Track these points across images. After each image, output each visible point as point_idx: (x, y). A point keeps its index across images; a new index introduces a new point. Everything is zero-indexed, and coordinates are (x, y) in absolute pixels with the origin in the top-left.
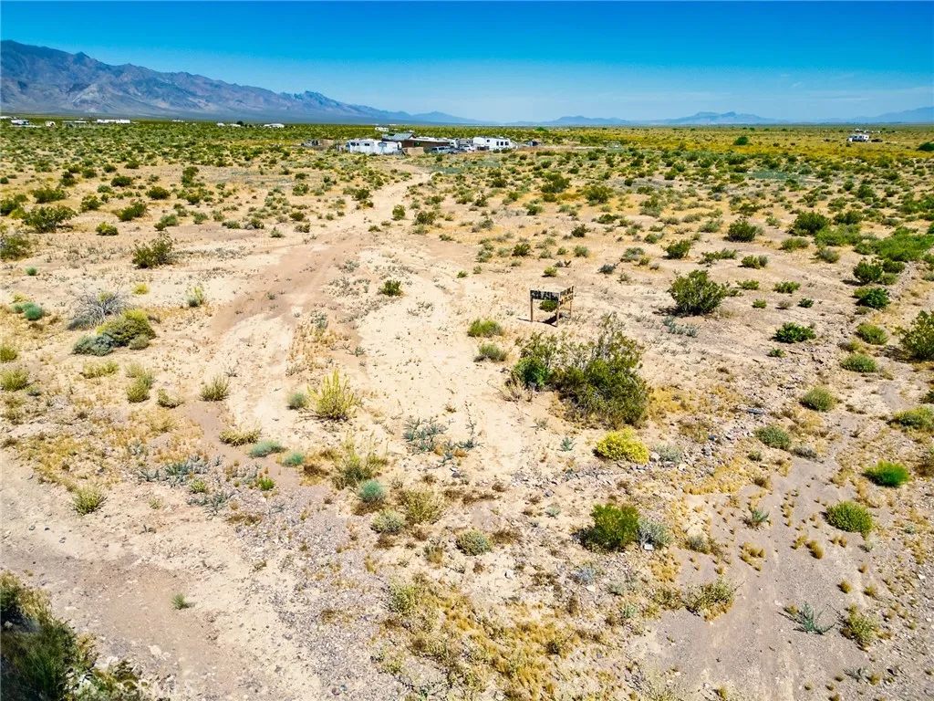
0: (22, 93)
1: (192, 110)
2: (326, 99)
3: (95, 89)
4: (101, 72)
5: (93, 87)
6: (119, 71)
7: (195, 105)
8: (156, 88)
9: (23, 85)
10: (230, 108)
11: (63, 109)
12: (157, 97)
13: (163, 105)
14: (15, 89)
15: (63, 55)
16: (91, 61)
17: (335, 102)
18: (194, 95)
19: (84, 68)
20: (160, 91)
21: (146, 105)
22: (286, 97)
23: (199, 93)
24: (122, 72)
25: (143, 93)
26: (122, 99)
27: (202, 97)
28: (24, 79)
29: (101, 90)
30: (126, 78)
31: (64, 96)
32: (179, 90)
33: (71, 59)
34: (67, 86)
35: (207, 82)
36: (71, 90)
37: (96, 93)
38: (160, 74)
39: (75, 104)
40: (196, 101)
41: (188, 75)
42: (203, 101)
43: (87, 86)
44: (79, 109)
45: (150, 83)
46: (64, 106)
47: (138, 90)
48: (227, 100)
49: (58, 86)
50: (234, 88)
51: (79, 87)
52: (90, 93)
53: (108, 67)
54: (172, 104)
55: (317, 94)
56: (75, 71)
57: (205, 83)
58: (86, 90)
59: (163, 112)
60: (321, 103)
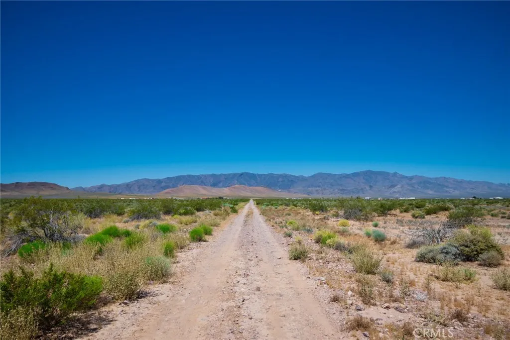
0: (370, 190)
1: (446, 194)
4: (403, 179)
5: (399, 186)
6: (411, 178)
7: (447, 192)
8: (428, 185)
9: (371, 187)
10: (467, 192)
11: (386, 196)
12: (428, 189)
13: (431, 192)
14: (368, 188)
15: (388, 174)
16: (400, 175)
18: (447, 187)
19: (396, 178)
20: (430, 186)
23: (450, 186)
25: (421, 187)
26: (412, 190)
27: (451, 188)
28: (371, 185)
29: (402, 187)
30: (414, 181)
31: (386, 190)
32: (440, 185)
33: (391, 175)
34: (388, 186)
35: (455, 180)
36: (390, 188)
37: (400, 188)
38: (430, 178)
39: (390, 194)
40: (448, 190)
41: (445, 178)
42: (452, 190)
43: (396, 185)
44: (392, 195)
45: (425, 183)
46: (386, 194)
47: (419, 186)
48: (465, 188)
49: (385, 186)
50: (470, 182)
51: (393, 186)
52: (398, 188)
53: (407, 177)
54: (435, 191)
56: (392, 180)
57: (453, 181)
58: (396, 187)
59: (430, 195)
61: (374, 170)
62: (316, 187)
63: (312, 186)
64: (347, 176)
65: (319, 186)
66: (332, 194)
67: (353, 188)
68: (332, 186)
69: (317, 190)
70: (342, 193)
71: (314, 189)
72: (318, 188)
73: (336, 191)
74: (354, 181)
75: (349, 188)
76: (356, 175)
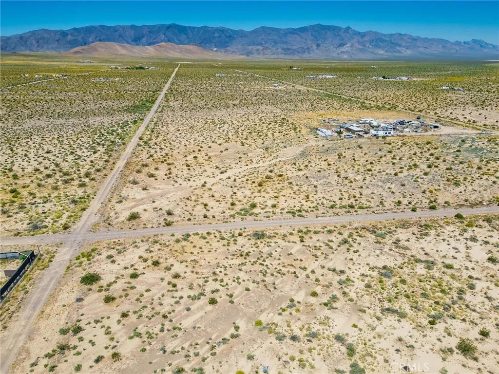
0: (317, 49)
1: (397, 54)
2: (486, 44)
3: (349, 46)
4: (355, 36)
5: (349, 45)
6: (363, 35)
9: (318, 45)
10: (419, 52)
11: (332, 56)
12: (380, 48)
13: (381, 52)
14: (315, 47)
15: (340, 29)
16: (352, 30)
17: (492, 45)
18: (400, 46)
19: (347, 34)
20: (382, 45)
21: (372, 52)
22: (458, 43)
23: (404, 44)
24: (365, 35)
26: (361, 50)
27: (403, 47)
28: (320, 42)
29: (352, 46)
30: (366, 38)
31: (335, 49)
32: (393, 43)
33: (342, 30)
34: (337, 45)
36: (338, 46)
37: (349, 48)
38: (385, 35)
40: (400, 49)
41: (400, 34)
42: (405, 49)
43: (347, 44)
44: (340, 56)
45: (378, 40)
46: (333, 55)
47: (371, 45)
48: (419, 47)
49: (334, 45)
50: (426, 40)
51: (342, 45)
52: (347, 47)
53: (359, 33)
54: (386, 51)
55: (480, 41)
56: (340, 35)
57: (409, 38)
58: (345, 46)
59: (380, 56)
60: (481, 46)
61: (324, 24)
62: (258, 45)
63: (253, 44)
64: (293, 32)
65: (261, 44)
66: (274, 54)
67: (298, 46)
68: (276, 44)
69: (258, 50)
70: (285, 54)
71: (255, 48)
72: (259, 47)
73: (280, 50)
74: (301, 37)
75: (294, 47)
76: (303, 30)
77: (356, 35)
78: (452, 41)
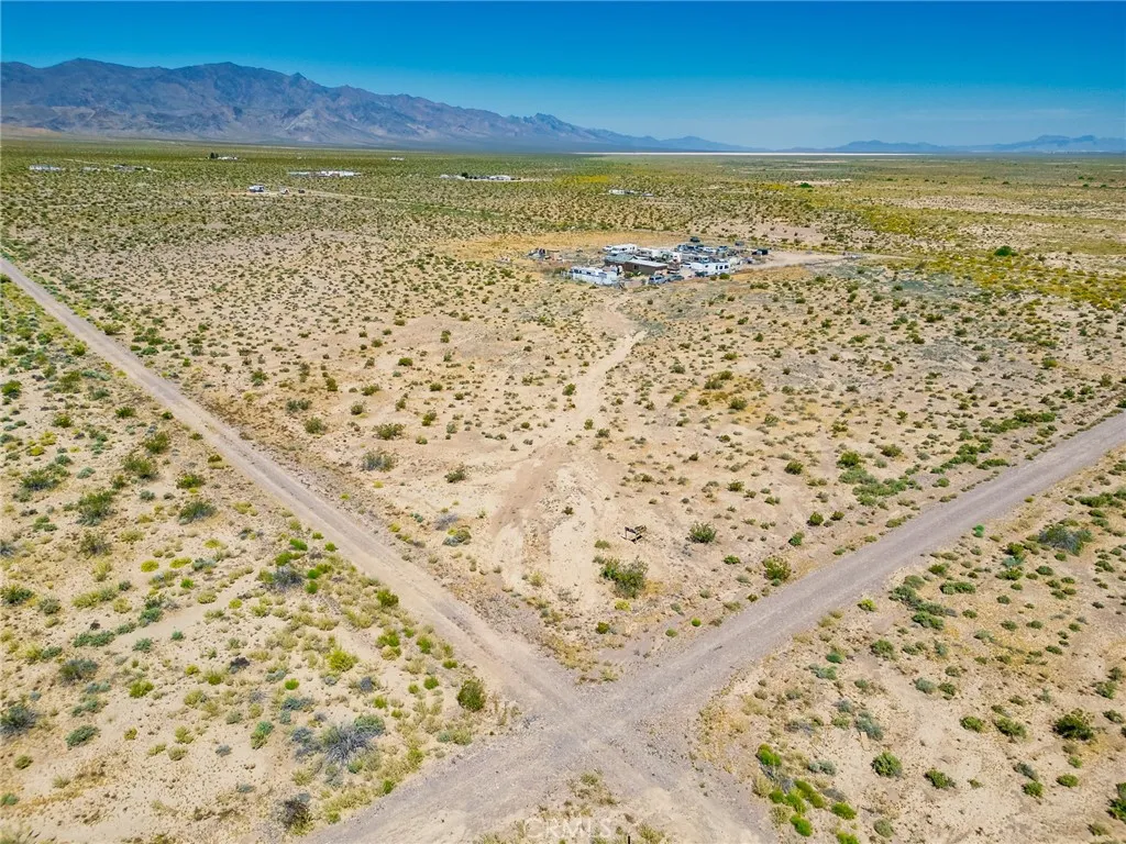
0: (236, 119)
1: (411, 138)
2: (560, 122)
3: (310, 115)
4: (317, 95)
5: (308, 113)
6: (336, 94)
7: (415, 132)
8: (373, 114)
9: (238, 111)
10: (452, 135)
11: (278, 138)
12: (374, 123)
13: (380, 132)
14: (231, 116)
15: (280, 77)
16: (308, 82)
17: (570, 126)
18: (414, 121)
19: (299, 90)
20: (378, 117)
21: (362, 132)
22: (514, 120)
23: (420, 118)
24: (339, 95)
25: (360, 119)
26: (337, 125)
27: (422, 123)
28: (239, 104)
29: (316, 115)
30: (343, 102)
31: (278, 122)
32: (399, 115)
33: (287, 81)
34: (281, 111)
35: (428, 104)
36: (286, 116)
37: (312, 120)
38: (379, 97)
39: (289, 133)
40: (415, 127)
41: (409, 97)
42: (424, 127)
43: (303, 111)
44: (294, 136)
45: (368, 107)
46: (277, 134)
47: (355, 116)
48: (449, 125)
49: (272, 111)
50: (458, 111)
51: (294, 113)
52: (305, 119)
53: (325, 90)
54: (389, 131)
55: (550, 117)
56: (290, 94)
57: (426, 106)
58: (301, 116)
59: (380, 140)
60: (554, 127)
61: (242, 64)
62: (78, 105)
63: (63, 100)
64: (167, 76)
65: (86, 103)
66: (130, 127)
67: (190, 112)
68: (128, 103)
69: (82, 116)
70: (159, 127)
71: (73, 111)
72: (83, 109)
73: (142, 118)
74: (191, 90)
75: (179, 113)
76: (191, 73)
77: (319, 92)
78: (504, 114)
